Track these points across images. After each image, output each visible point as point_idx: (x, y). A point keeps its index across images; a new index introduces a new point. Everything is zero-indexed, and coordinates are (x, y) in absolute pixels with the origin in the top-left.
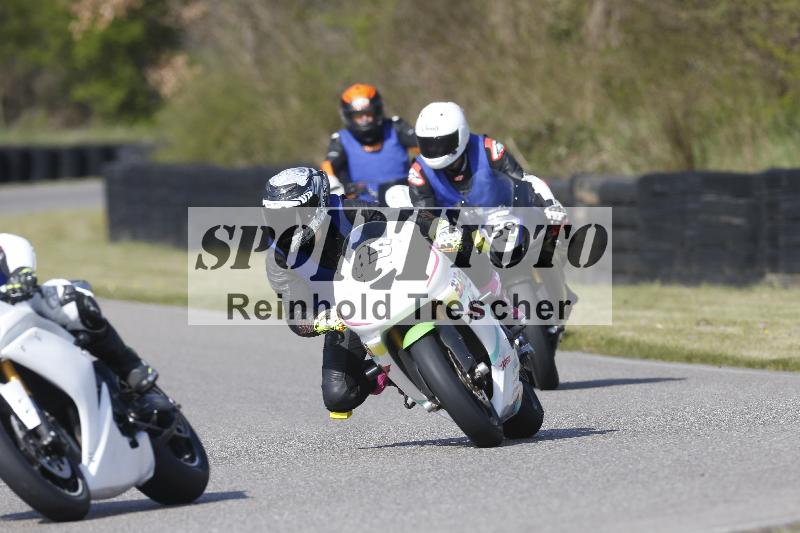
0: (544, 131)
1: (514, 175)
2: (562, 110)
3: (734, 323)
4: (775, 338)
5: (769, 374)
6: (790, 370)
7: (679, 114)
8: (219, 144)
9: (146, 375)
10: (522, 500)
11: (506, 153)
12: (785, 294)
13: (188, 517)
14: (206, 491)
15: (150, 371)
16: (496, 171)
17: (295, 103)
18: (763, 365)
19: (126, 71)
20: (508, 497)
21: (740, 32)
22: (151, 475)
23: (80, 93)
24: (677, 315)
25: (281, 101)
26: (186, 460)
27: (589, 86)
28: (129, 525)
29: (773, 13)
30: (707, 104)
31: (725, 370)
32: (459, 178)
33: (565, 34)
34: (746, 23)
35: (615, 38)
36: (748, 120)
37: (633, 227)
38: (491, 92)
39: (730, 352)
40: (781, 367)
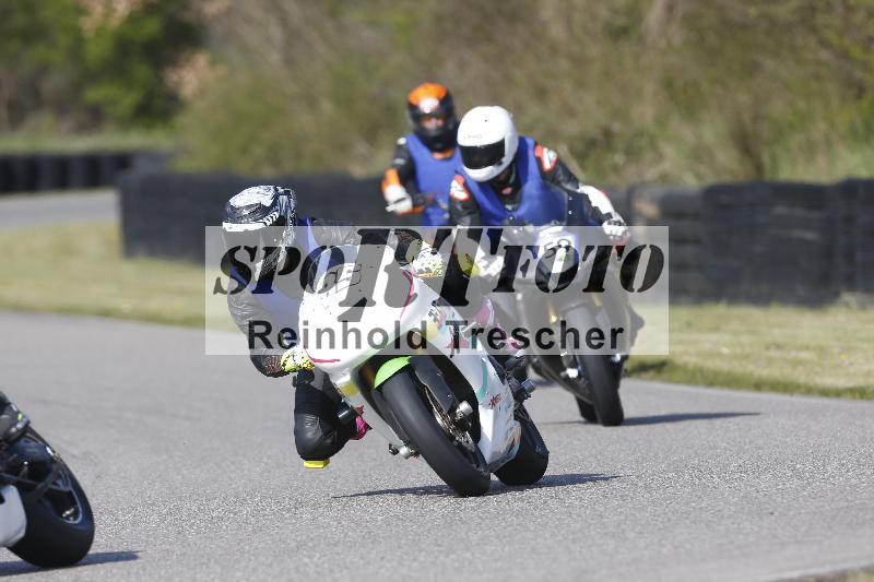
0: (600, 137)
1: (569, 187)
2: (620, 114)
3: (807, 348)
4: (851, 364)
5: (845, 403)
6: (868, 399)
7: (747, 118)
8: (244, 151)
9: (15, 421)
10: (574, 541)
11: (559, 162)
12: (863, 316)
13: (209, 560)
14: (91, 552)
15: (20, 416)
16: (548, 183)
17: (327, 106)
18: (838, 393)
19: (142, 71)
20: (560, 538)
21: (813, 29)
22: (22, 534)
23: (93, 95)
24: (745, 339)
25: (312, 104)
26: (68, 517)
27: (649, 87)
28: (144, 569)
29: (849, 9)
30: (777, 107)
31: (798, 400)
32: (508, 191)
33: (622, 31)
34: (820, 19)
35: (678, 35)
36: (822, 126)
37: (697, 242)
38: (541, 94)
39: (802, 379)
40: (857, 395)
